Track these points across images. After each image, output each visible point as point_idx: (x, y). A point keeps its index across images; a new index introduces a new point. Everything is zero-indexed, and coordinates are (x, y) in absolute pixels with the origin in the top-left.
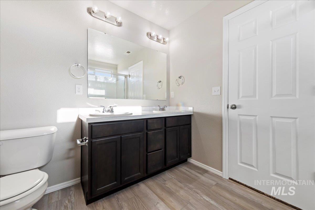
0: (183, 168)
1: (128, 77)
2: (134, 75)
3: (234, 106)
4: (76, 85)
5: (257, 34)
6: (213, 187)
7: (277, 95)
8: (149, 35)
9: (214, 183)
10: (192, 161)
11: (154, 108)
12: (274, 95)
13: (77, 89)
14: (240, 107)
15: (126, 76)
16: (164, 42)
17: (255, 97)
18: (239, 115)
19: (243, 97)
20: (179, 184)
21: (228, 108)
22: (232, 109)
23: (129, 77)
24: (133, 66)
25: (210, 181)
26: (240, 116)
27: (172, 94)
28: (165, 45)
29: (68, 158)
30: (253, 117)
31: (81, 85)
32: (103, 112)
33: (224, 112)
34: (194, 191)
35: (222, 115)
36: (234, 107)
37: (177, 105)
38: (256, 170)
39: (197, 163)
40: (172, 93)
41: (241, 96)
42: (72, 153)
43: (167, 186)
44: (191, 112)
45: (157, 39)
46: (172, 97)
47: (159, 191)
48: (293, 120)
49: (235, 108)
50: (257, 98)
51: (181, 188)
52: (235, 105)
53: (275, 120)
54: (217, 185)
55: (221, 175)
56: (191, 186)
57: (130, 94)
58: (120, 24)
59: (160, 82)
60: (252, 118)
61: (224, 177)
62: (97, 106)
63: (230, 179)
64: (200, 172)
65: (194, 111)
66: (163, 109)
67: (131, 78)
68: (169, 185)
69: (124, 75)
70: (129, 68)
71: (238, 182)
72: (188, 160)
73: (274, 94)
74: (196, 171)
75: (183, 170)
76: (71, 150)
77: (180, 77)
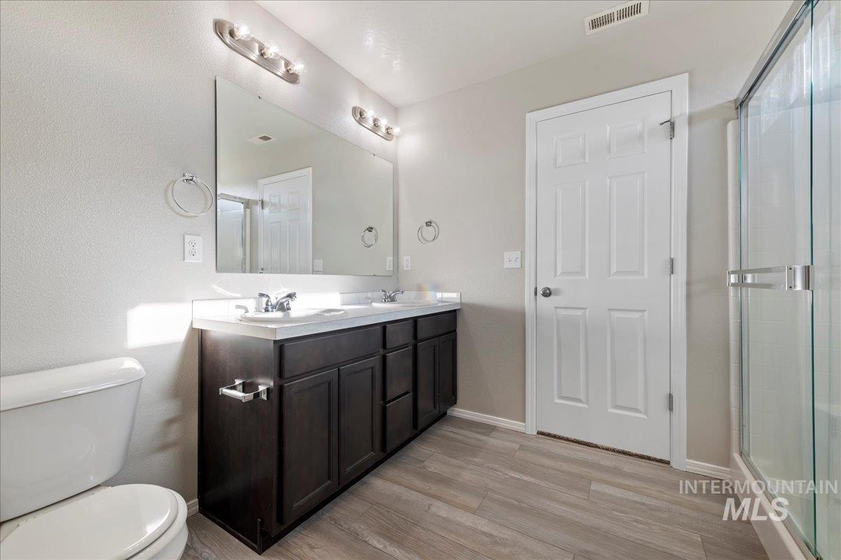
0: (444, 430)
1: (259, 208)
2: (280, 200)
3: (548, 291)
4: (186, 237)
5: (587, 161)
6: (517, 454)
7: (617, 273)
8: (359, 115)
9: (517, 447)
10: (459, 412)
11: (369, 295)
12: (612, 272)
13: (188, 248)
14: (558, 292)
15: (247, 204)
16: (388, 135)
17: (584, 274)
18: (556, 308)
19: (563, 273)
20: (455, 462)
21: (536, 294)
22: (546, 296)
23: (263, 208)
24: (277, 177)
25: (507, 444)
26: (558, 310)
27: (405, 261)
28: (389, 142)
29: (164, 447)
30: (579, 310)
31: (199, 235)
32: (267, 310)
33: (528, 303)
34: (488, 467)
35: (524, 308)
36: (547, 293)
37: (420, 288)
38: (585, 406)
39: (472, 415)
40: (405, 258)
41: (559, 271)
42: (174, 433)
43: (429, 469)
44: (456, 304)
45: (375, 125)
46: (405, 269)
47: (418, 483)
48: (640, 314)
49: (550, 294)
50: (587, 275)
51: (462, 468)
52: (549, 289)
53: (616, 315)
54: (522, 447)
55: (522, 429)
56: (477, 460)
57: (263, 255)
58: (291, 78)
59: (370, 231)
60: (579, 313)
61: (529, 432)
62: (239, 295)
63: (540, 433)
64: (479, 430)
65: (462, 301)
66: (393, 300)
67: (266, 211)
68: (433, 467)
69: (240, 198)
70: (261, 182)
71: (555, 436)
72: (449, 412)
73: (614, 269)
74: (474, 432)
75: (446, 432)
76: (170, 422)
77: (429, 224)
